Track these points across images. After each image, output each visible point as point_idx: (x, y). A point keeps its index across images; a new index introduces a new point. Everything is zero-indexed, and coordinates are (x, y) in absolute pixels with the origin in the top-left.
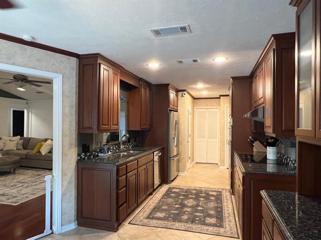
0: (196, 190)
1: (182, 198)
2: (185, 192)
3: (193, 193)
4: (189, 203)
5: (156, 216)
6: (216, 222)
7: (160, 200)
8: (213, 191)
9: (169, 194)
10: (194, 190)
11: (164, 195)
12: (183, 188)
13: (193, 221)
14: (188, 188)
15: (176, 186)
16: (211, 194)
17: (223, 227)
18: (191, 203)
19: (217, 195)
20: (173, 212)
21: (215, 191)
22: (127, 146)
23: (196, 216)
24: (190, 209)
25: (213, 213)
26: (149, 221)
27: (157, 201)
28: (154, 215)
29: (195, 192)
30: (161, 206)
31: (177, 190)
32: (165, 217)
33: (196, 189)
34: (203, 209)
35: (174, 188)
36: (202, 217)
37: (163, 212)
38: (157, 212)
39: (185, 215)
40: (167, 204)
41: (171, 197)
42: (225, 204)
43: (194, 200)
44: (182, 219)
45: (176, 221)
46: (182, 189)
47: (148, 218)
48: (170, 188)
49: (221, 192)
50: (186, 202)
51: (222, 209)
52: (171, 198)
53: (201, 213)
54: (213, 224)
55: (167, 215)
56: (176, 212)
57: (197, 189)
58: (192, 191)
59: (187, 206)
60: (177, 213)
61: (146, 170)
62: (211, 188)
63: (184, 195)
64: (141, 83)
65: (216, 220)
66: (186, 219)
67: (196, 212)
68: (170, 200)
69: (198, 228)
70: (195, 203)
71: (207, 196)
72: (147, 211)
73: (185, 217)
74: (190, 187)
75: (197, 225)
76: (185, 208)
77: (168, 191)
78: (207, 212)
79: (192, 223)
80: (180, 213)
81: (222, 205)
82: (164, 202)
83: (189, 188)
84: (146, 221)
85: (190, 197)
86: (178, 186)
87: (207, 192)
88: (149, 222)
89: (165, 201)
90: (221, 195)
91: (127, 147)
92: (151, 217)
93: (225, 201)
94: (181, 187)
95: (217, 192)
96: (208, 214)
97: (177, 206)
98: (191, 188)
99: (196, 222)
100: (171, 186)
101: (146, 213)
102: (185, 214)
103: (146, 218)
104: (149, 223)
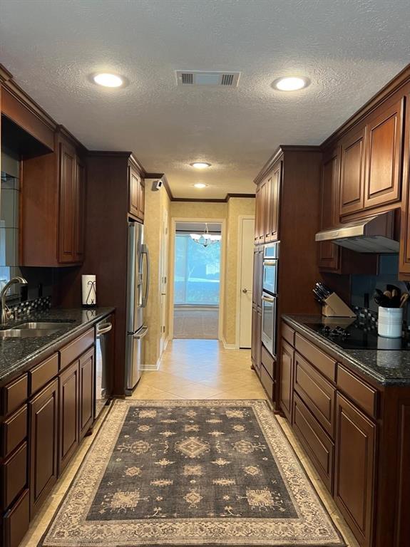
0: (195, 409)
1: (170, 436)
2: (171, 418)
3: (191, 419)
4: (190, 450)
5: (116, 504)
6: (275, 500)
7: (115, 450)
8: (232, 408)
9: (135, 427)
10: (190, 408)
11: (122, 433)
12: (164, 405)
13: (219, 510)
14: (175, 404)
15: (146, 401)
16: (231, 416)
17: (296, 517)
18: (196, 449)
19: (247, 419)
20: (157, 483)
21: (237, 408)
22: (18, 308)
23: (220, 490)
24: (199, 467)
25: (257, 472)
26: (100, 527)
27: (107, 454)
28: (110, 502)
29: (195, 414)
30: (124, 469)
31: (151, 414)
32: (141, 504)
33: (193, 405)
34: (229, 462)
35: (141, 408)
36: (236, 491)
37: (131, 487)
38: (114, 489)
39: (193, 491)
40: (137, 461)
41: (141, 436)
42: (272, 441)
43: (199, 440)
44: (189, 504)
45: (175, 515)
46: (161, 408)
47: (93, 516)
48: (132, 409)
49: (249, 409)
50: (181, 447)
51: (271, 458)
52: (144, 439)
53: (229, 477)
54: (268, 507)
55: (145, 499)
56: (167, 482)
57: (197, 405)
58: (188, 414)
59: (189, 461)
60: (169, 486)
61: (79, 375)
62: (227, 401)
63: (171, 427)
64: (60, 139)
65: (273, 495)
66: (197, 504)
67: (217, 477)
68: (141, 447)
69: (238, 529)
70: (204, 447)
71: (226, 425)
72: (87, 492)
73: (194, 497)
74: (177, 401)
75: (232, 519)
76: (186, 467)
77: (128, 418)
78: (242, 471)
79: (219, 516)
80: (177, 483)
81: (266, 444)
82: (129, 454)
83: (178, 405)
84: (89, 527)
85: (186, 430)
86: (150, 401)
87: (221, 410)
88: (100, 532)
89: (129, 451)
90: (254, 417)
91: (20, 311)
92: (102, 512)
93: (269, 431)
94: (158, 405)
95: (242, 408)
96: (246, 478)
97: (164, 462)
98: (183, 405)
99: (226, 508)
100: (132, 404)
101: (85, 498)
102: (192, 486)
103: (88, 519)
104: (99, 536)
